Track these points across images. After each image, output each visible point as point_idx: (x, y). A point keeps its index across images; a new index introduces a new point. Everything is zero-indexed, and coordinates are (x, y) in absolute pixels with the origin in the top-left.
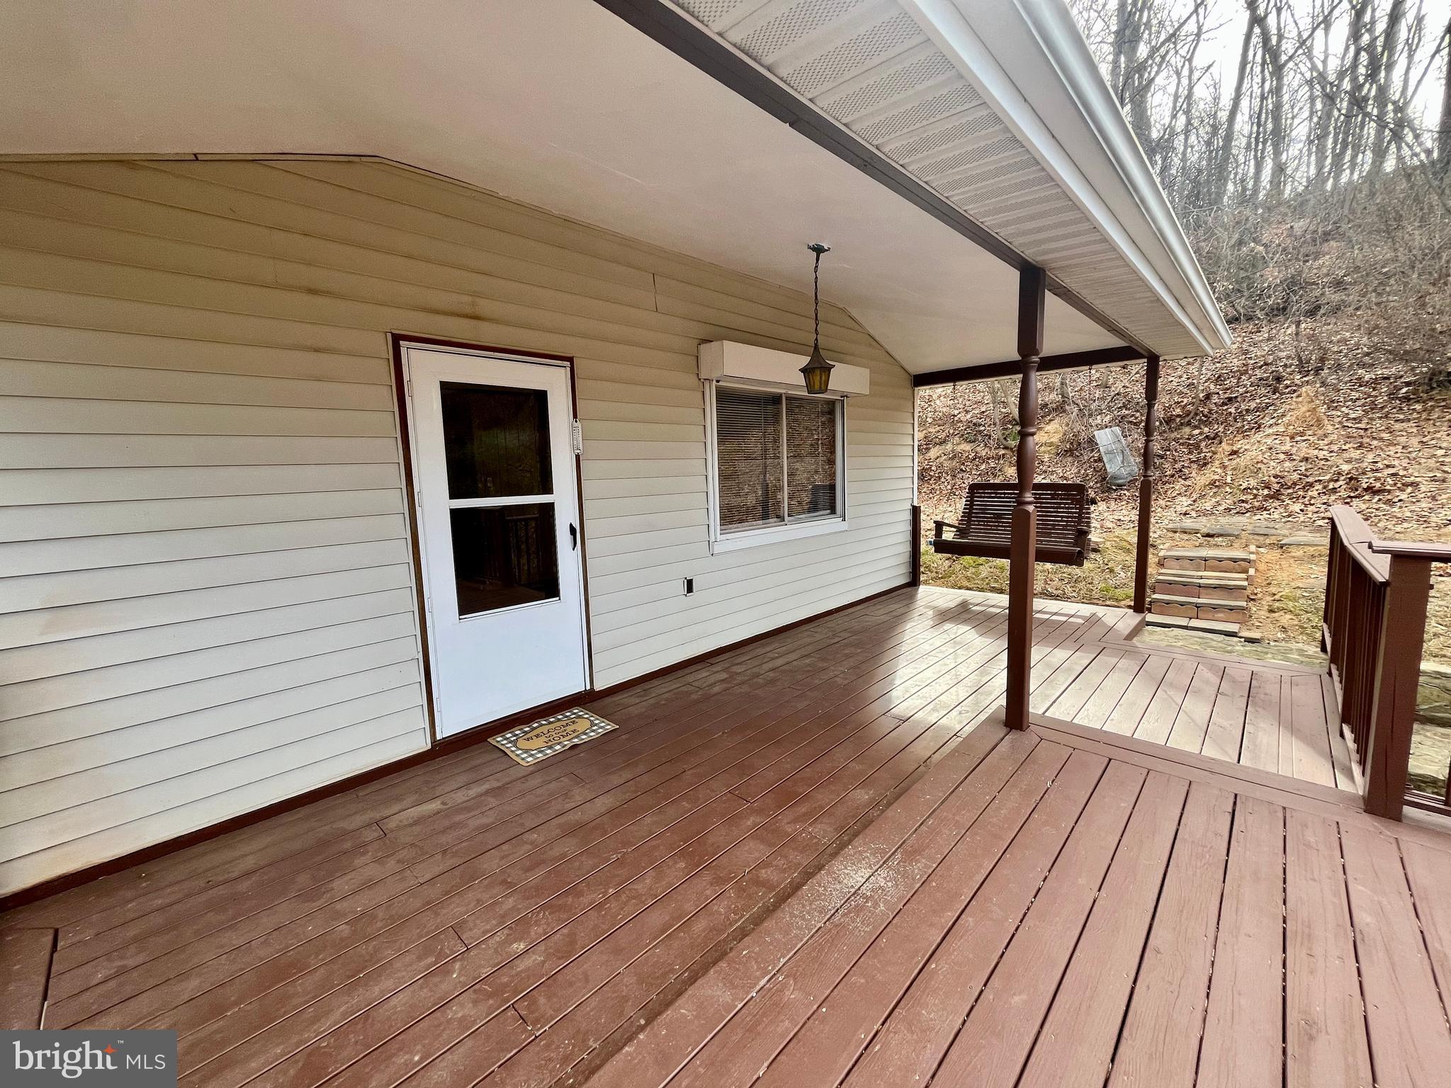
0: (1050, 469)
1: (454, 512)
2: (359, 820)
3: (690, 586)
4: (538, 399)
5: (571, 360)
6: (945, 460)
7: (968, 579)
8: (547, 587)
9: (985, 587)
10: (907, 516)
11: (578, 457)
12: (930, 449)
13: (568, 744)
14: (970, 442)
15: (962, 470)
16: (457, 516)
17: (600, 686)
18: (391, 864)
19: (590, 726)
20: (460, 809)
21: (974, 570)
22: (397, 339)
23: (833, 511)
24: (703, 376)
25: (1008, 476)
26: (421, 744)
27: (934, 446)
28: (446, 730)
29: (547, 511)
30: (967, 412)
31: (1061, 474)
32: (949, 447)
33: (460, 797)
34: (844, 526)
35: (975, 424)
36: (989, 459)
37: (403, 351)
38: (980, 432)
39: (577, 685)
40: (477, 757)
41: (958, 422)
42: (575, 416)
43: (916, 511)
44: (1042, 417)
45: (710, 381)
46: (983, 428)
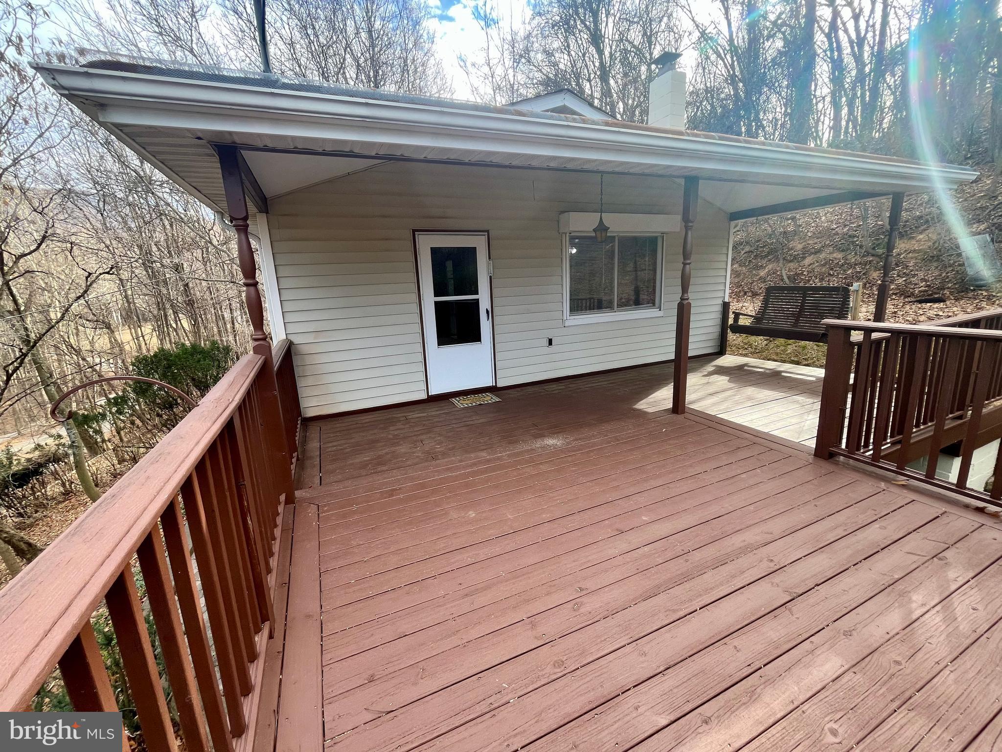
0: (913, 273)
1: (436, 303)
2: (399, 415)
3: (550, 342)
4: (472, 251)
5: (488, 231)
6: (817, 266)
7: (777, 354)
8: (475, 337)
9: (787, 359)
10: (719, 308)
11: (491, 277)
12: (805, 257)
13: (478, 403)
14: (843, 251)
15: (830, 274)
16: (437, 304)
17: (499, 385)
18: (407, 426)
19: (490, 398)
20: (432, 416)
21: (783, 348)
22: (414, 231)
23: (654, 304)
24: (561, 231)
25: (871, 278)
26: (423, 396)
27: (810, 255)
28: (433, 392)
29: (477, 302)
30: (845, 226)
31: (922, 277)
32: (822, 256)
33: (433, 413)
34: (661, 313)
35: (850, 236)
36: (856, 265)
37: (416, 236)
38: (853, 242)
39: (488, 382)
40: (442, 404)
41: (835, 234)
42: (490, 258)
43: (726, 306)
44: (916, 227)
45: (566, 234)
46: (856, 239)
